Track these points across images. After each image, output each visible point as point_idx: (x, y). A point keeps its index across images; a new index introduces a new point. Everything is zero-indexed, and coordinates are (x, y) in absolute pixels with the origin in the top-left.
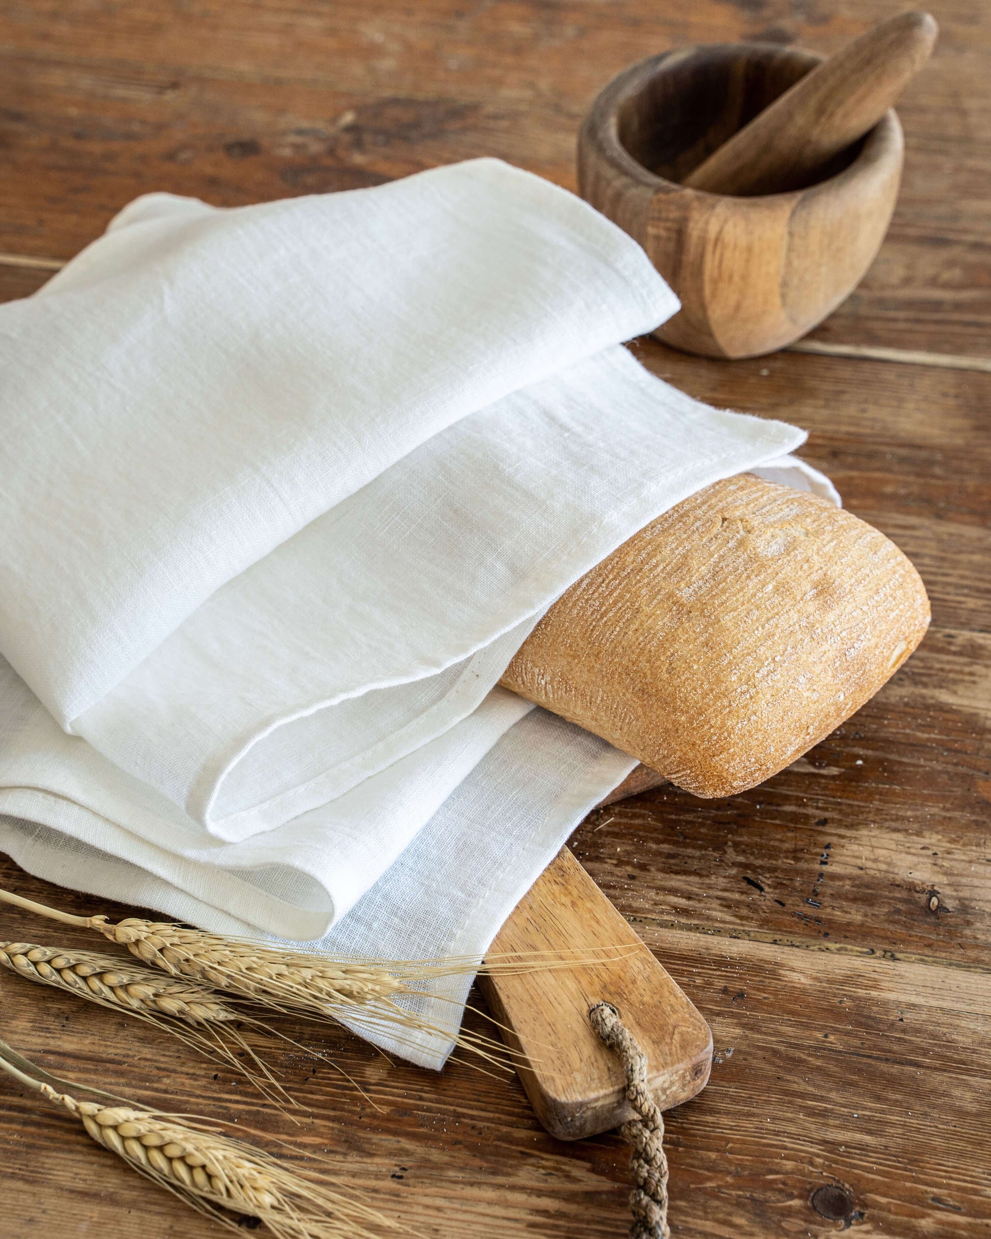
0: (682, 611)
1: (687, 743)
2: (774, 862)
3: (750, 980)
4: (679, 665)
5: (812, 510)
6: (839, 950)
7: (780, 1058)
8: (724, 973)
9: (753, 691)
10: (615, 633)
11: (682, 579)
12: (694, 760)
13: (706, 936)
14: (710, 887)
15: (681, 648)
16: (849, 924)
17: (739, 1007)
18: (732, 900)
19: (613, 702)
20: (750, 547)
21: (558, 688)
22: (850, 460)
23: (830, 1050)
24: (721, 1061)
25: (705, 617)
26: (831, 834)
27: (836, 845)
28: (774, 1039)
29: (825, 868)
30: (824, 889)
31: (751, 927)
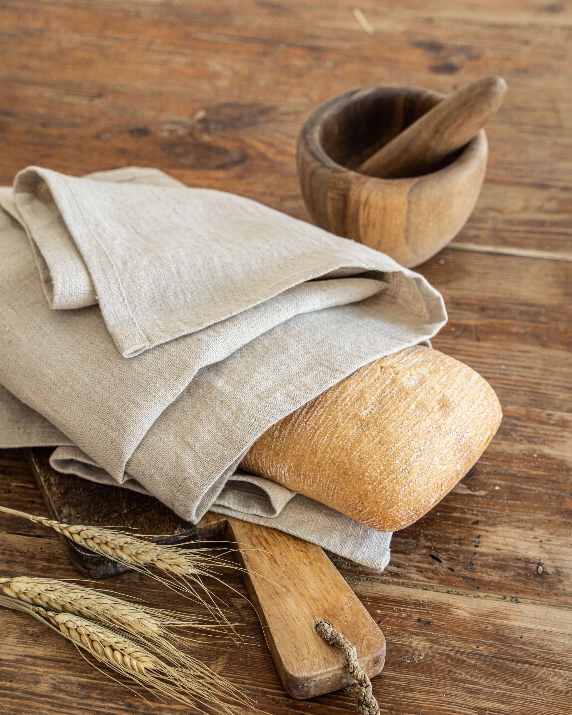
0: (364, 424)
1: (373, 502)
2: (447, 546)
3: (434, 614)
4: (366, 456)
5: (431, 357)
6: (485, 597)
7: (451, 659)
8: (419, 610)
9: (409, 468)
10: (325, 440)
11: (361, 405)
12: (378, 512)
13: (409, 589)
14: (410, 560)
15: (365, 446)
16: (491, 582)
17: (427, 630)
18: (423, 568)
19: (327, 481)
20: (399, 383)
21: (293, 475)
22: (491, 313)
23: (480, 655)
24: (417, 661)
25: (377, 426)
26: (481, 530)
27: (483, 536)
28: (448, 648)
29: (477, 549)
30: (477, 562)
31: (435, 583)
